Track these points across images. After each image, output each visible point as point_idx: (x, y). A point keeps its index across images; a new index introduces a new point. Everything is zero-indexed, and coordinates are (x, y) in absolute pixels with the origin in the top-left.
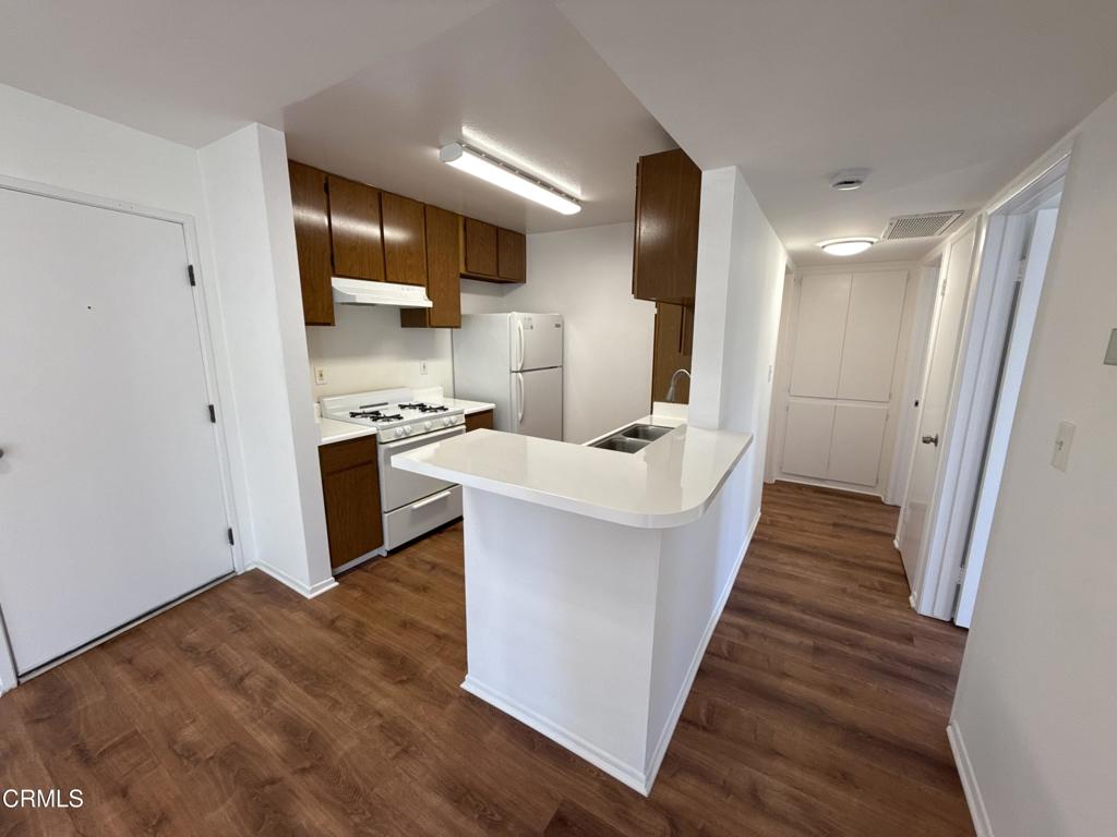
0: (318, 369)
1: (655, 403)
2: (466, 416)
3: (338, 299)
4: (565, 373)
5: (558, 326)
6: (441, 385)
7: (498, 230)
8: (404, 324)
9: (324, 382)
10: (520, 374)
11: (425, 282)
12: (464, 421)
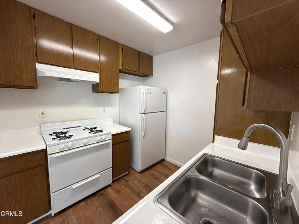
0: (41, 110)
1: (216, 137)
2: (113, 135)
3: (39, 75)
4: (167, 114)
5: (164, 93)
6: (113, 118)
7: (139, 53)
8: (94, 91)
9: (44, 116)
10: (143, 115)
11: (99, 72)
12: (111, 138)
